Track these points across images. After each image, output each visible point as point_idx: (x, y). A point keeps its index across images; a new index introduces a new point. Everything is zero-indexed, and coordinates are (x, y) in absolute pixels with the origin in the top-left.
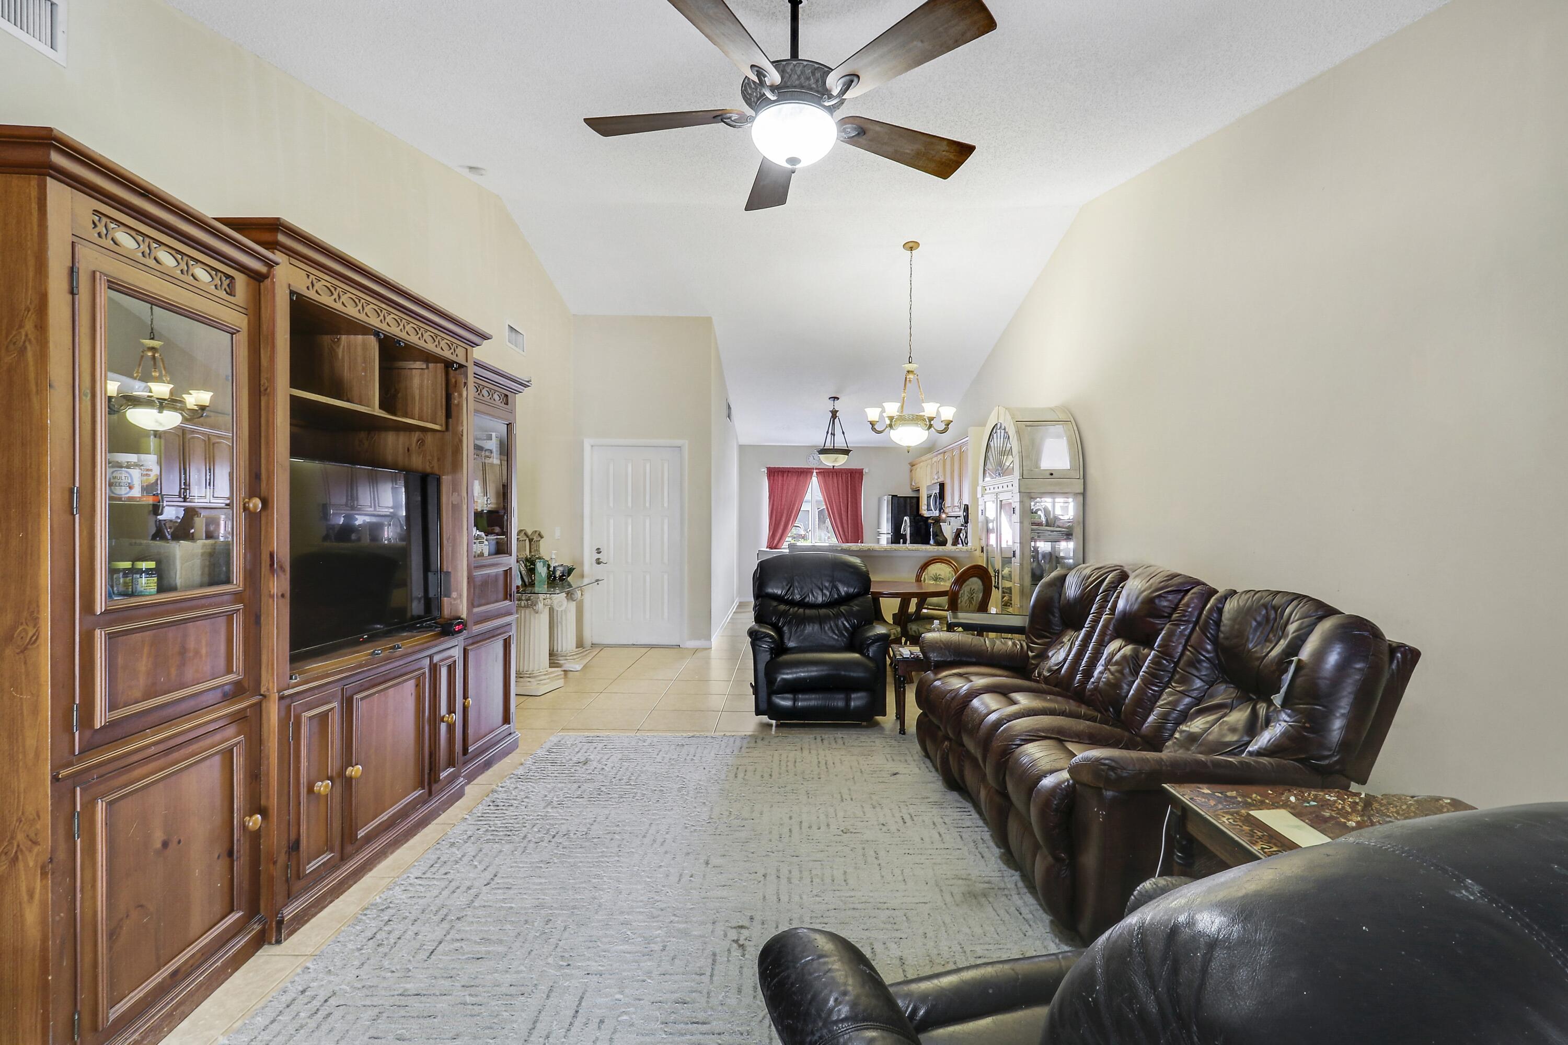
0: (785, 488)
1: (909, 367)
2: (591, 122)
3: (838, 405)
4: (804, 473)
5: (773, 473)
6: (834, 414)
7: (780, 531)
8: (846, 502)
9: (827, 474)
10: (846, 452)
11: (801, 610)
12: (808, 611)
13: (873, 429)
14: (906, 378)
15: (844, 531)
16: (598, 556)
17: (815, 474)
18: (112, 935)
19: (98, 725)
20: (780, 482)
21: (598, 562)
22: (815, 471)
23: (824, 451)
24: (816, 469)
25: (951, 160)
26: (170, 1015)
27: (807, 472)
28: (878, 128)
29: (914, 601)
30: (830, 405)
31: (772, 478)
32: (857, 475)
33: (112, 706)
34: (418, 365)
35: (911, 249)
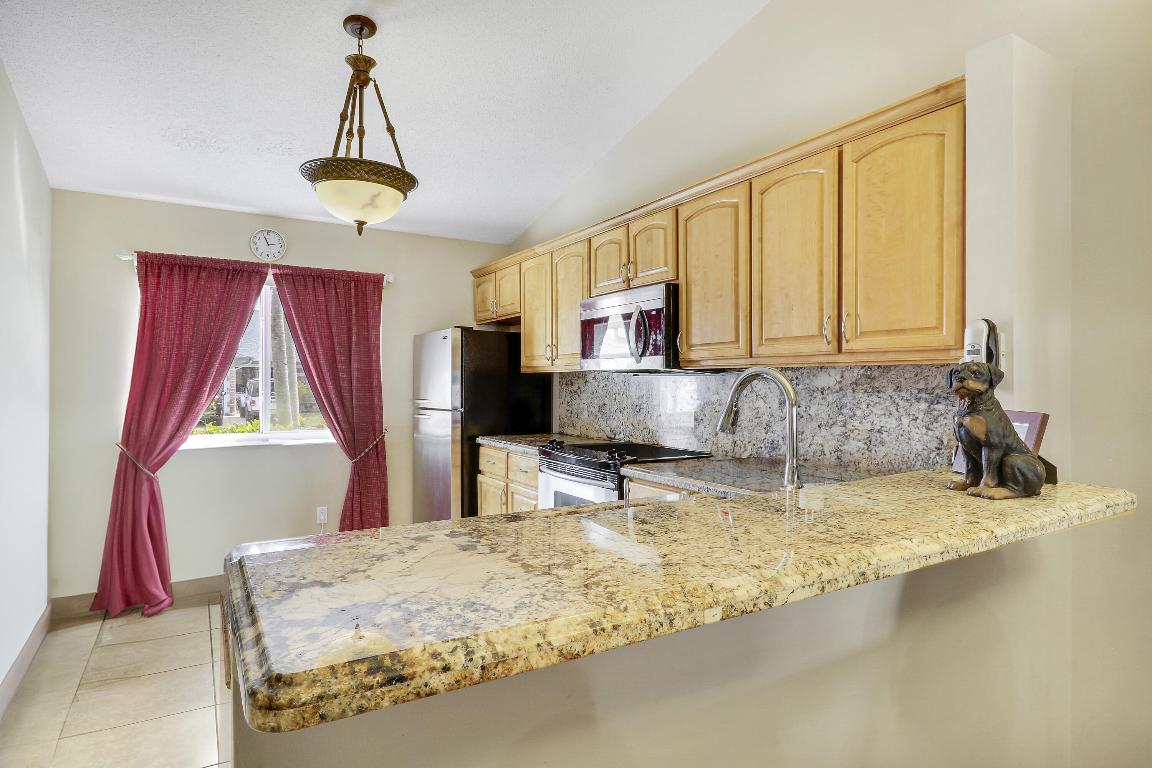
0: (191, 306)
3: (370, 47)
4: (242, 277)
5: (155, 269)
6: (361, 68)
7: (173, 420)
9: (299, 283)
15: (343, 405)
17: (270, 278)
20: (177, 291)
22: (271, 272)
24: (274, 266)
27: (250, 274)
30: (350, 45)
31: (152, 280)
32: (370, 287)
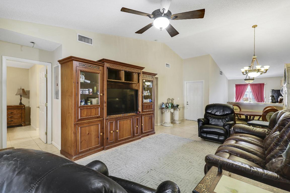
1: (254, 57)
2: (137, 32)
4: (246, 85)
5: (237, 86)
8: (258, 92)
9: (252, 85)
10: (253, 79)
11: (214, 116)
12: (216, 116)
13: (243, 74)
14: (252, 60)
16: (187, 103)
17: (249, 85)
18: (81, 142)
19: (79, 118)
21: (187, 104)
23: (245, 80)
25: (201, 14)
26: (89, 154)
28: (179, 15)
29: (252, 117)
32: (262, 85)
33: (81, 117)
34: (135, 74)
35: (255, 27)
